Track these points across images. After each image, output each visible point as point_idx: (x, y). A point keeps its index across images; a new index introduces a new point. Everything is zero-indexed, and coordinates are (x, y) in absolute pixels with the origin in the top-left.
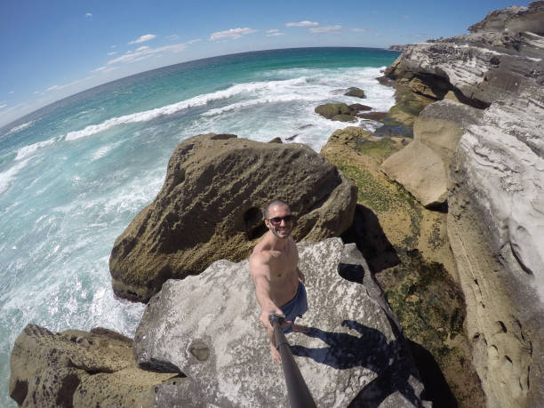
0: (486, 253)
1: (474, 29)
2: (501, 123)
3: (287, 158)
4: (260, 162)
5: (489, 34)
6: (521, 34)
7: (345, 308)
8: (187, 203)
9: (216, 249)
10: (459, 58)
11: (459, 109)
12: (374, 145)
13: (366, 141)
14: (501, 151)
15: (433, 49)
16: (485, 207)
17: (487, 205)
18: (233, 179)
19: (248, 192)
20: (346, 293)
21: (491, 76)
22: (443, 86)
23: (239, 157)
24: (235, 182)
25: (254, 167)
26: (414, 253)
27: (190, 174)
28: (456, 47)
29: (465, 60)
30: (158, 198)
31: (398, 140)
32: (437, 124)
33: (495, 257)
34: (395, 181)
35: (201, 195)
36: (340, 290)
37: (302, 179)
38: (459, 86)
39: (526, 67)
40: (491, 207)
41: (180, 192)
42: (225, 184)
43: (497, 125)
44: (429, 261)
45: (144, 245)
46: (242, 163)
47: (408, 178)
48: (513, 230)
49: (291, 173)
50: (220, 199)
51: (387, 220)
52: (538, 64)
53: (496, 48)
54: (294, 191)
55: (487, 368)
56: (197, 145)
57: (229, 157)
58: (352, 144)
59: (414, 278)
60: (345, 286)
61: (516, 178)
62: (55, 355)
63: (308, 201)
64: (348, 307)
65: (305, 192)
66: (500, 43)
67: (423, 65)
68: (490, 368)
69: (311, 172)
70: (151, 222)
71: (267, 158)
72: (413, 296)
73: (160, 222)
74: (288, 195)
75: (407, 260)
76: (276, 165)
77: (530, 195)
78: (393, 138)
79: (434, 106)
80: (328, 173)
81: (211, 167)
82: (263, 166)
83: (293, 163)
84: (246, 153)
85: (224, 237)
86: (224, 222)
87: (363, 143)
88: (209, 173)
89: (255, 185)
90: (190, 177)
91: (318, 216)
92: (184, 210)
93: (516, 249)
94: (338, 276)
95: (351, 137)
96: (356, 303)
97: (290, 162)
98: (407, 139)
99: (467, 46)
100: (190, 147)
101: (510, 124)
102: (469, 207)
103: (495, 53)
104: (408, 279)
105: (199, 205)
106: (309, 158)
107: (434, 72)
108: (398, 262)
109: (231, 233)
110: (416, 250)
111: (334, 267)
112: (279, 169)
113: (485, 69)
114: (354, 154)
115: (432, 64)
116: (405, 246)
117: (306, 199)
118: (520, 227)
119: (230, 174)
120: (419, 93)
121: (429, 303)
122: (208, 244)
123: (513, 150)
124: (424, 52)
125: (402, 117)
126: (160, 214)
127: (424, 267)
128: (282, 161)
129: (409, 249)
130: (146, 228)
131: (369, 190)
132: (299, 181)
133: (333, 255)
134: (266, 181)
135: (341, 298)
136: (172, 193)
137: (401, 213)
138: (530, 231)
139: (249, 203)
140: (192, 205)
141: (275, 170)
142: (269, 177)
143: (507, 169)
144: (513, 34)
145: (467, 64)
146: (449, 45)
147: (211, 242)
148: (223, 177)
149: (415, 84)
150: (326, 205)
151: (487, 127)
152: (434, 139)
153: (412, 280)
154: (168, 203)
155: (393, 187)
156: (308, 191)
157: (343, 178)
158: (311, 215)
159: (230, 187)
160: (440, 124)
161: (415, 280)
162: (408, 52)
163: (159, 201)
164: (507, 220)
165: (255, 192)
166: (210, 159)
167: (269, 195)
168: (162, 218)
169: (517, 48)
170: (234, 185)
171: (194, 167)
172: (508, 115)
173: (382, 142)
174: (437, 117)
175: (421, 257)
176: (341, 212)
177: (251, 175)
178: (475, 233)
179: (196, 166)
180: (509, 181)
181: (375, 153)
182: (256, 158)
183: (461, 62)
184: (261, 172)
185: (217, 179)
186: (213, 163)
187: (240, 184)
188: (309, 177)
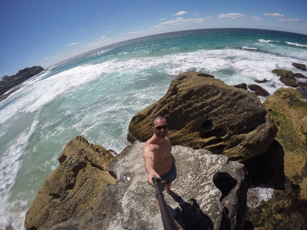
3: (236, 97)
4: (220, 95)
7: (202, 199)
8: (175, 106)
9: (182, 135)
13: (298, 100)
18: (202, 101)
19: (208, 110)
20: (208, 192)
23: (208, 89)
24: (203, 102)
25: (215, 97)
26: (296, 188)
27: (180, 91)
30: (161, 100)
34: (306, 134)
35: (183, 105)
36: (207, 188)
37: (241, 113)
41: (173, 100)
42: (198, 102)
44: (303, 198)
45: (148, 120)
46: (210, 93)
49: (236, 107)
50: (192, 110)
51: (290, 157)
54: (234, 119)
56: (189, 76)
57: (203, 88)
58: (288, 100)
59: (287, 203)
60: (211, 188)
62: (83, 152)
63: (241, 128)
64: (204, 200)
65: (240, 121)
69: (247, 110)
70: (154, 110)
71: (224, 94)
72: (279, 215)
73: (159, 112)
74: (230, 120)
75: (289, 190)
76: (228, 100)
80: (259, 114)
81: (192, 91)
82: (221, 98)
83: (238, 101)
84: (213, 88)
85: (188, 131)
86: (191, 123)
87: (296, 101)
88: (190, 93)
89: (213, 108)
90: (180, 93)
91: (244, 139)
92: (172, 110)
94: (212, 179)
95: (289, 95)
96: (209, 201)
97: (236, 100)
100: (185, 77)
104: (282, 202)
105: (180, 109)
106: (249, 100)
108: (283, 188)
109: (193, 130)
110: (298, 186)
111: (213, 173)
112: (229, 102)
114: (286, 107)
116: (293, 180)
117: (240, 126)
119: (201, 97)
121: (285, 224)
122: (179, 132)
126: (160, 108)
127: (297, 200)
128: (232, 98)
129: (294, 183)
130: (151, 112)
131: (287, 134)
132: (239, 114)
133: (217, 166)
134: (220, 107)
135: (204, 193)
136: (169, 99)
137: (301, 157)
139: (207, 117)
140: (177, 108)
141: (227, 102)
142: (223, 105)
147: (181, 131)
148: (197, 98)
150: (251, 133)
153: (284, 205)
154: (166, 103)
155: (303, 137)
156: (243, 121)
157: (267, 120)
158: (240, 136)
159: (199, 104)
161: (287, 205)
163: (161, 101)
165: (213, 112)
166: (193, 86)
167: (220, 116)
168: (161, 110)
170: (202, 104)
171: (183, 89)
175: (299, 192)
176: (258, 141)
177: (212, 101)
179: (185, 88)
181: (301, 110)
182: (218, 92)
184: (219, 101)
185: (193, 98)
186: (194, 89)
187: (205, 105)
188: (245, 113)
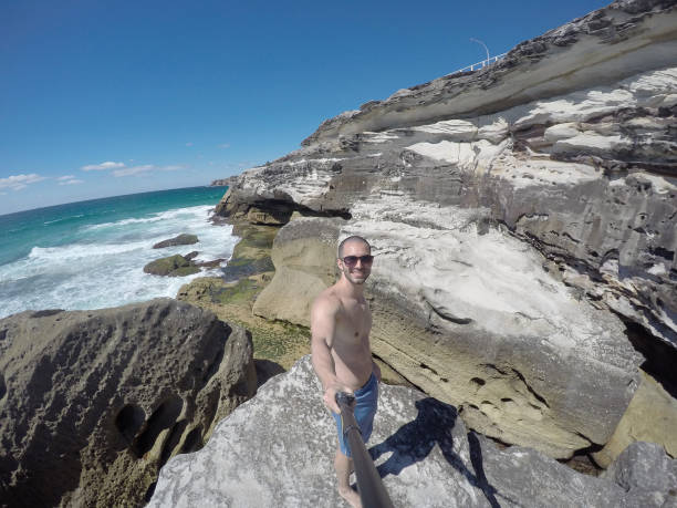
0: (417, 333)
1: (307, 143)
2: (372, 214)
3: (154, 319)
4: (118, 333)
5: (326, 144)
6: (358, 135)
8: (20, 431)
9: (96, 493)
10: (299, 175)
11: (314, 223)
12: (233, 291)
13: (222, 289)
14: (383, 237)
15: (267, 172)
16: (393, 294)
17: (395, 290)
18: (83, 371)
19: (112, 383)
21: (337, 183)
22: (284, 209)
23: (85, 334)
24: (88, 374)
25: (111, 345)
27: (12, 380)
28: (292, 164)
29: (305, 175)
31: (257, 277)
32: (297, 246)
33: (428, 330)
34: (276, 320)
35: (41, 411)
37: (182, 341)
38: (304, 203)
39: (368, 164)
40: (400, 289)
42: (74, 381)
43: (368, 217)
46: (92, 343)
47: (290, 310)
48: (431, 296)
49: (165, 338)
50: (73, 410)
52: (381, 157)
53: (335, 155)
54: (177, 362)
55: (494, 424)
56: (12, 330)
57: (70, 338)
58: (207, 298)
61: (409, 253)
63: (200, 370)
65: (192, 359)
66: (338, 149)
67: (260, 192)
68: (498, 422)
69: (191, 329)
71: (126, 325)
74: (171, 369)
76: (142, 333)
77: (430, 261)
78: (251, 278)
79: (287, 229)
81: (45, 359)
82: (124, 339)
83: (164, 324)
84: (94, 326)
85: (99, 469)
86: (91, 444)
87: (220, 292)
89: (119, 371)
90: (15, 384)
91: (219, 384)
92: (20, 446)
93: (443, 311)
95: (202, 290)
97: (159, 323)
98: (267, 274)
99: (303, 161)
100: (3, 335)
101: (380, 212)
102: (375, 303)
103: (335, 160)
105: (41, 428)
106: (183, 311)
107: (272, 197)
109: (108, 459)
112: (147, 337)
113: (328, 178)
114: (215, 307)
115: (269, 188)
117: (195, 368)
118: (436, 291)
119: (76, 364)
120: (260, 224)
122: (79, 491)
123: (393, 232)
124: (257, 177)
125: (252, 253)
128: (148, 325)
132: (179, 346)
134: (134, 359)
138: (446, 289)
139: (119, 400)
140: (31, 432)
141: (142, 340)
142: (136, 353)
143: (398, 249)
144: (350, 137)
145: (308, 178)
146: (284, 164)
147: (82, 484)
148: (68, 372)
149: (254, 215)
150: (223, 366)
151: (359, 223)
152: (299, 262)
155: (277, 327)
156: (195, 355)
157: (229, 325)
158: (209, 386)
159: (82, 384)
160: (300, 244)
162: (240, 181)
164: (421, 292)
165: (123, 380)
166: (41, 348)
167: (144, 379)
169: (356, 150)
170: (89, 379)
171: (18, 365)
172: (374, 206)
173: (240, 286)
174: (293, 239)
176: (245, 367)
177: (109, 356)
178: (395, 323)
179: (21, 364)
180: (404, 258)
181: (238, 299)
182: (111, 329)
183: (301, 178)
184: (123, 348)
185: (58, 377)
186: (47, 353)
187: (98, 375)
188: (190, 337)
